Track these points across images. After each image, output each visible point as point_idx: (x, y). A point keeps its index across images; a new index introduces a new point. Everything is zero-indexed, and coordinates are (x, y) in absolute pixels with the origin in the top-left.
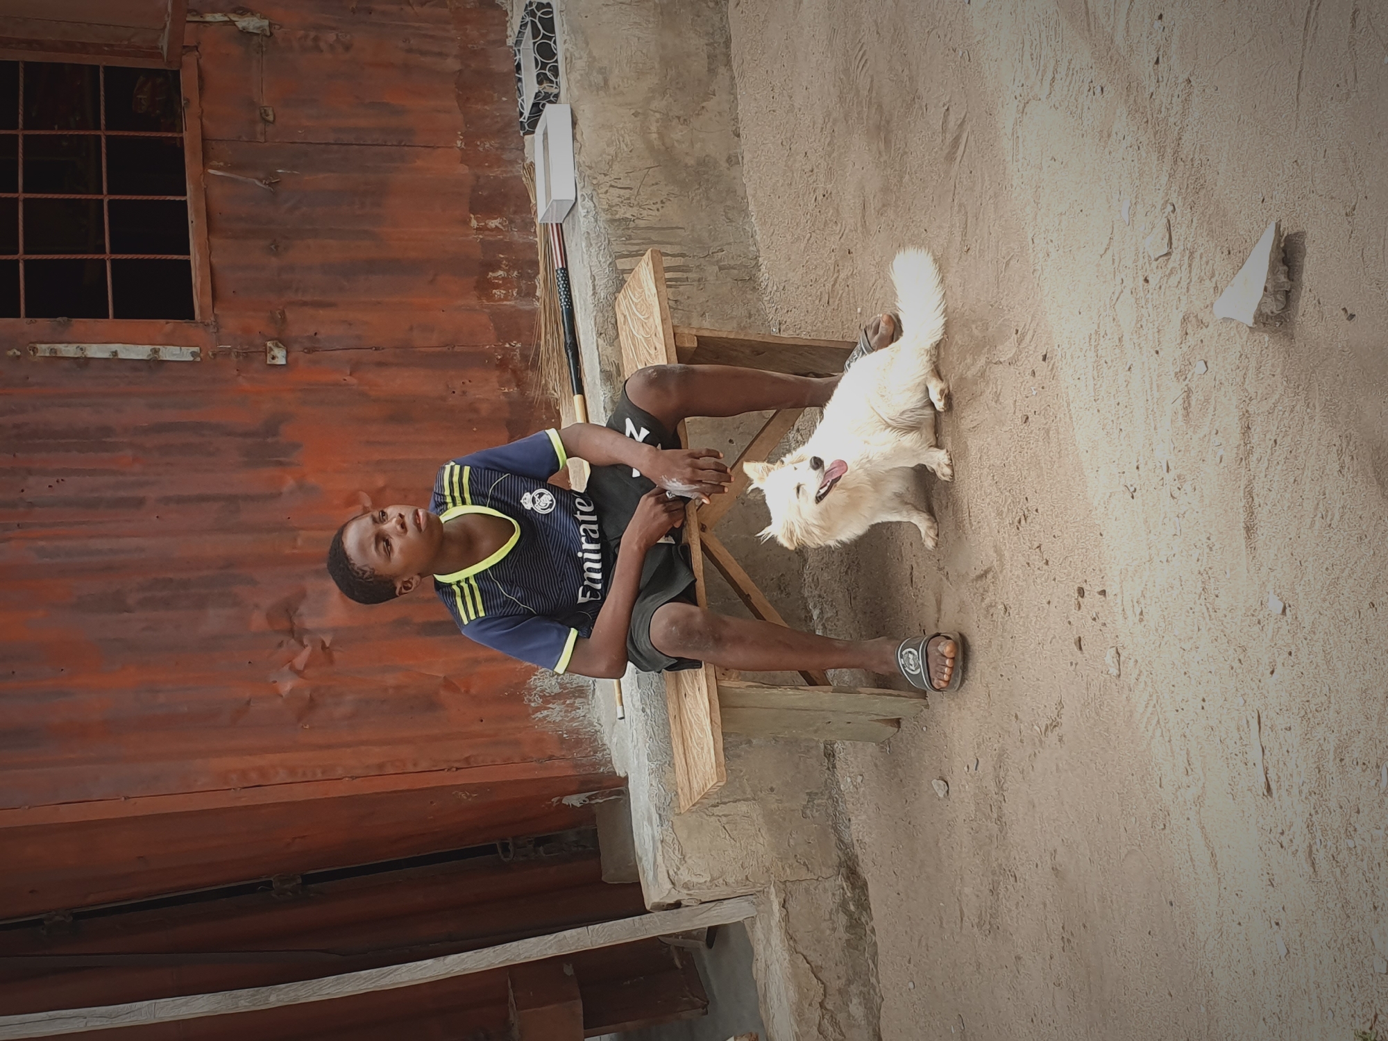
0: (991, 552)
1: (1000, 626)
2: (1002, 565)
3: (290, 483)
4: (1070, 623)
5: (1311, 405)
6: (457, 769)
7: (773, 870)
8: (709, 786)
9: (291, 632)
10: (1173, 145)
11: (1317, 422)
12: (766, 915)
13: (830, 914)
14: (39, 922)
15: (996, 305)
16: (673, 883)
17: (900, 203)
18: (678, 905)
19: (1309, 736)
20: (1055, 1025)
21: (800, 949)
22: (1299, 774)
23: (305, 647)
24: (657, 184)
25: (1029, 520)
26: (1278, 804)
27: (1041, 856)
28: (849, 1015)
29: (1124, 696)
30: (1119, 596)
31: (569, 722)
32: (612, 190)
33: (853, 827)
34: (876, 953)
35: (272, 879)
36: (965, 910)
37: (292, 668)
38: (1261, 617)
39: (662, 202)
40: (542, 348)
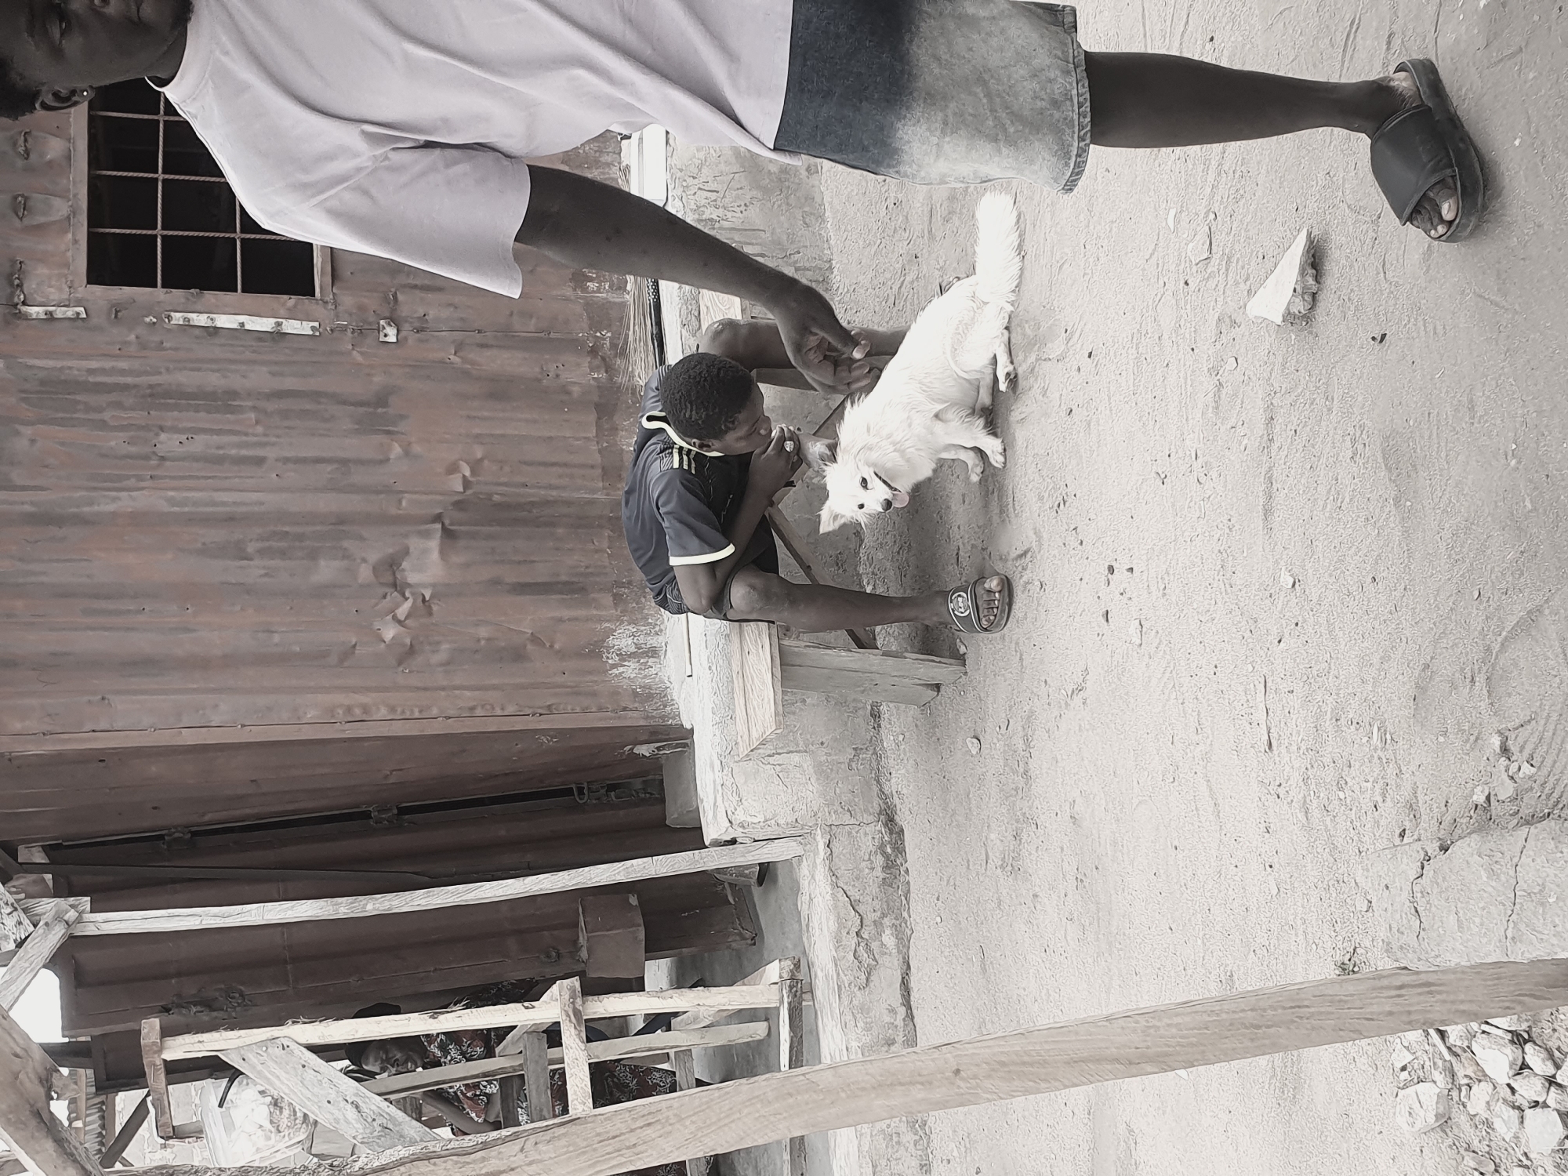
0: (1031, 534)
1: (1035, 602)
2: (1040, 545)
3: (397, 450)
4: (1099, 597)
5: (1330, 398)
6: (541, 715)
7: (820, 815)
8: (767, 734)
9: (395, 585)
10: (1217, 158)
11: (1334, 413)
12: (812, 855)
13: (870, 855)
14: (162, 837)
15: (1048, 307)
16: (731, 822)
17: (965, 211)
18: (733, 842)
19: (1310, 698)
20: (1066, 955)
21: (840, 884)
22: (1299, 733)
23: (407, 599)
24: (741, 188)
25: (1067, 504)
26: (1277, 759)
27: (1061, 806)
28: (882, 944)
29: (1144, 663)
30: (1145, 573)
31: (642, 678)
32: (700, 192)
33: (893, 781)
34: (909, 891)
35: (371, 809)
36: (990, 854)
37: (395, 618)
38: (1272, 591)
39: (745, 205)
40: (631, 338)
